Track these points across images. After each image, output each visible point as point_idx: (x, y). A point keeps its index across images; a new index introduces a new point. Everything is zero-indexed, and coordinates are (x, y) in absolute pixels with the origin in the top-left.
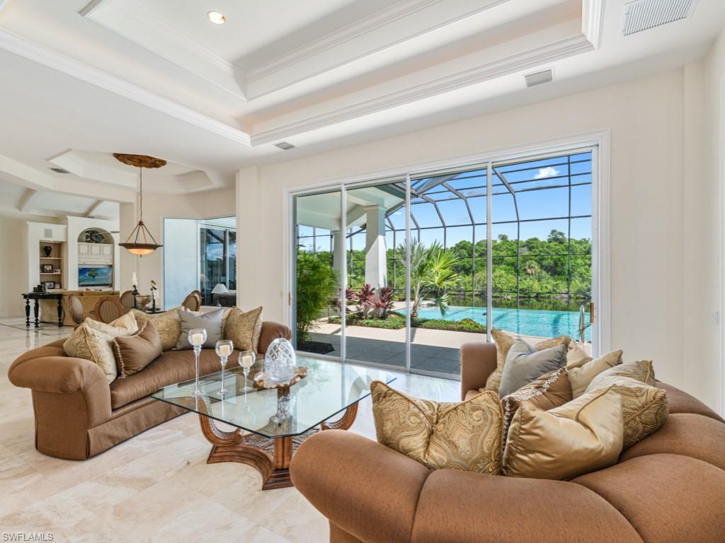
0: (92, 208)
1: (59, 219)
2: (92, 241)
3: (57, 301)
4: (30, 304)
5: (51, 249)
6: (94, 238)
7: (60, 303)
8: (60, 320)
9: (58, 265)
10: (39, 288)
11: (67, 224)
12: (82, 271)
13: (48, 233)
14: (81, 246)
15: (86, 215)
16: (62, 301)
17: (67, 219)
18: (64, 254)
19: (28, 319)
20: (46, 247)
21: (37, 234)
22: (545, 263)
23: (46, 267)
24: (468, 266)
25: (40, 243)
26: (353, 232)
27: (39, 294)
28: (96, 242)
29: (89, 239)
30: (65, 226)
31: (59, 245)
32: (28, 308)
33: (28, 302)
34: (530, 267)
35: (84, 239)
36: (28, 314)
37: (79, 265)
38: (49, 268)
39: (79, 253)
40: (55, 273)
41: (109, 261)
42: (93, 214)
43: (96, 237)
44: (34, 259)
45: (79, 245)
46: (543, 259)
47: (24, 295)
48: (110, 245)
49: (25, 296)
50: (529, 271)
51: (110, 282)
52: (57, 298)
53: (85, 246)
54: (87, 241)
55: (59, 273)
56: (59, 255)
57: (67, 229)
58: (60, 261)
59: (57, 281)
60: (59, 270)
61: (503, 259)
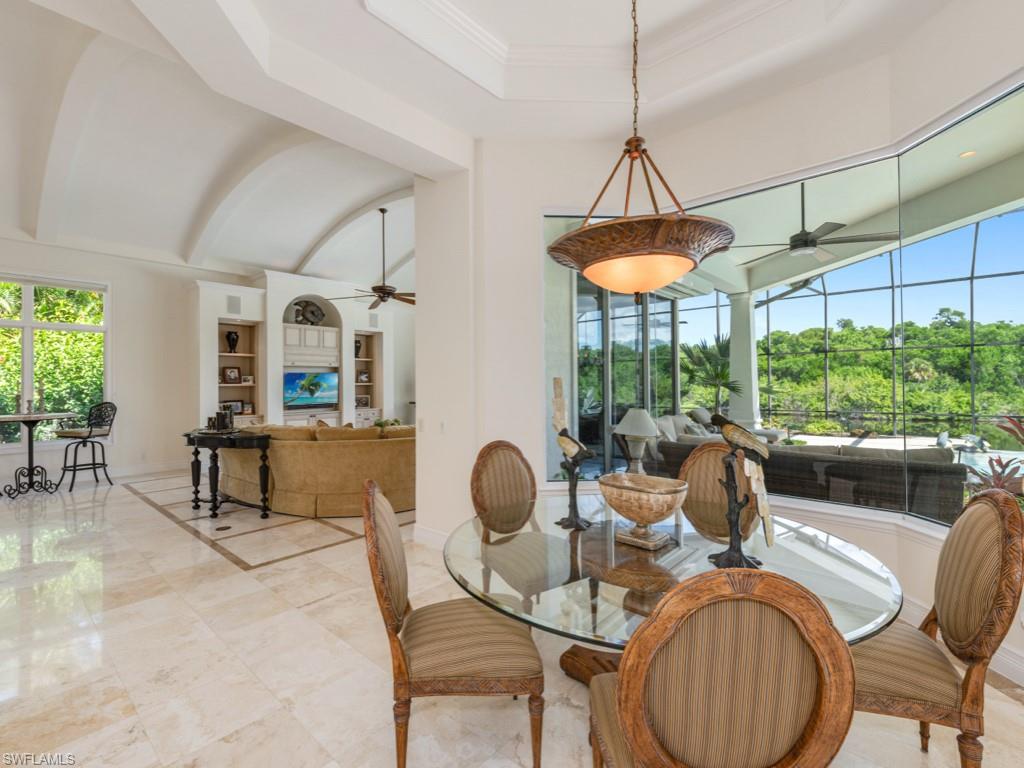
0: (306, 257)
1: (252, 277)
2: (306, 321)
3: (258, 453)
4: (200, 457)
5: (238, 337)
6: (309, 316)
7: (264, 458)
8: (265, 500)
9: (250, 367)
10: (220, 421)
11: (265, 287)
12: (290, 379)
13: (233, 304)
14: (288, 331)
15: (295, 271)
16: (268, 452)
17: (265, 276)
18: (259, 348)
19: (197, 492)
20: (230, 333)
21: (214, 306)
22: (943, 362)
23: (228, 372)
24: (796, 369)
25: (220, 324)
26: (771, 296)
27: (219, 436)
28: (312, 324)
29: (301, 318)
30: (261, 291)
31: (252, 329)
32: (196, 465)
33: (197, 453)
34: (918, 370)
35: (293, 316)
36: (196, 482)
37: (285, 367)
38: (233, 374)
39: (285, 344)
40: (244, 384)
41: (334, 359)
42: (307, 269)
43: (313, 313)
44: (209, 355)
45: (285, 329)
46: (939, 355)
47: (187, 435)
48: (336, 329)
49: (191, 441)
50: (917, 375)
51: (335, 401)
52: (258, 447)
53: (295, 330)
54: (297, 322)
55: (250, 383)
56: (251, 348)
57: (264, 297)
58: (252, 360)
59: (247, 399)
60: (250, 378)
61: (857, 357)
